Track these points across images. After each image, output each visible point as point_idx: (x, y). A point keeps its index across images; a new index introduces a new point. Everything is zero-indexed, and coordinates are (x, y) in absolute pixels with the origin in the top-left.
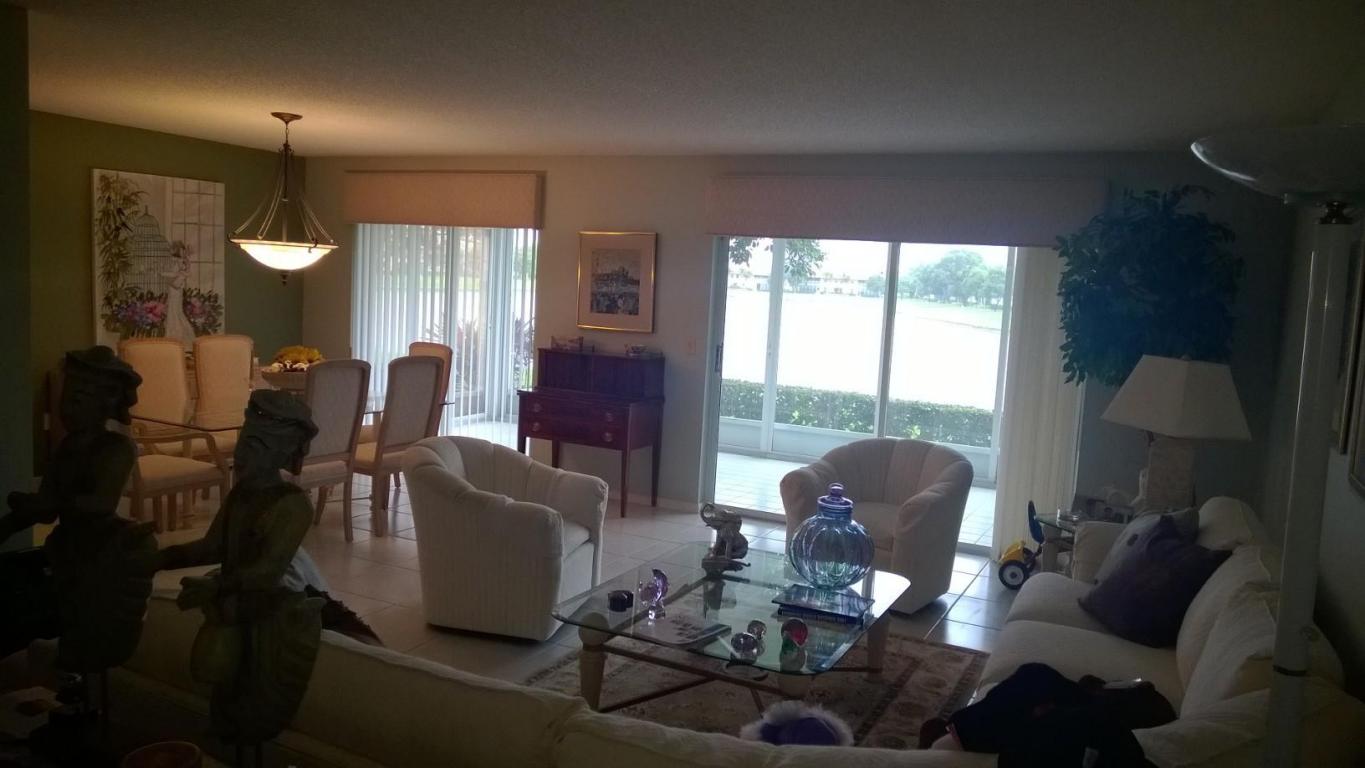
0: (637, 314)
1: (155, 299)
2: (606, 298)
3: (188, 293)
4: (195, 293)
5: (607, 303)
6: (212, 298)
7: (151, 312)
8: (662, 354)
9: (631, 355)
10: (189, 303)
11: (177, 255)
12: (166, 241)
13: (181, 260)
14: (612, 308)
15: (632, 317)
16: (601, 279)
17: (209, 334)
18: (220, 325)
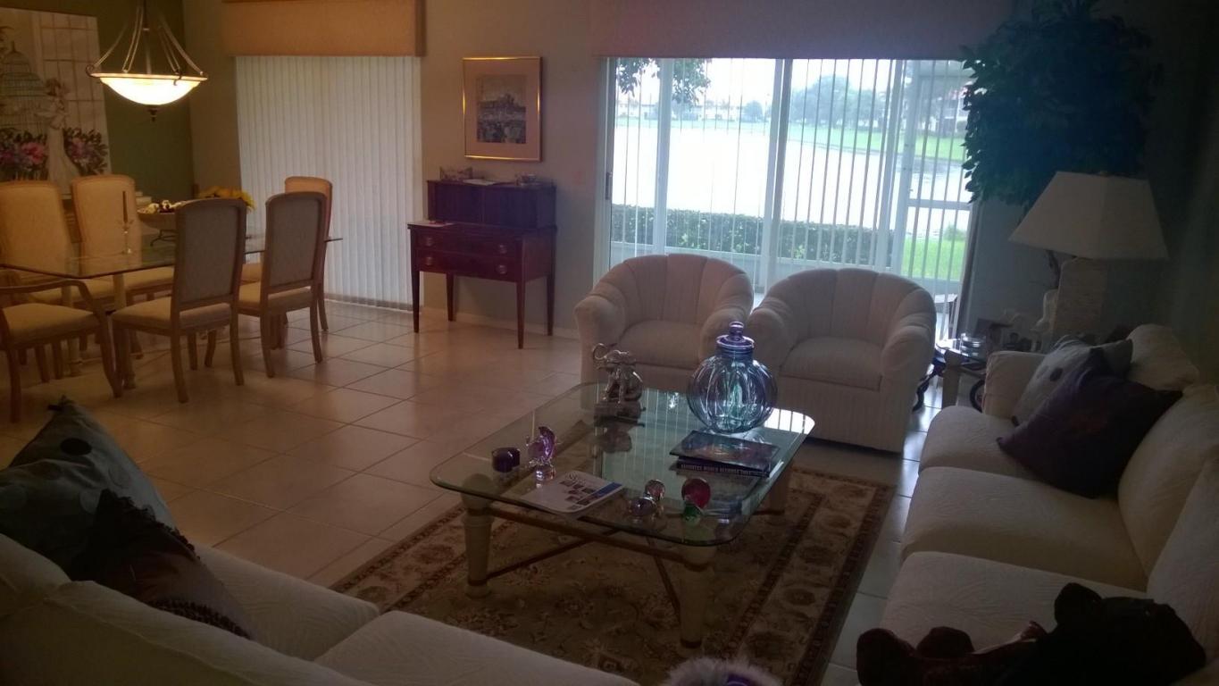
0: (524, 142)
1: (34, 140)
2: (493, 126)
3: (69, 134)
4: (76, 133)
5: (494, 131)
6: (94, 138)
7: (30, 154)
8: (552, 183)
9: (522, 184)
10: (72, 143)
11: (52, 94)
12: (39, 79)
13: (57, 99)
14: (498, 138)
15: (519, 145)
16: (486, 107)
17: (95, 174)
18: (105, 165)
